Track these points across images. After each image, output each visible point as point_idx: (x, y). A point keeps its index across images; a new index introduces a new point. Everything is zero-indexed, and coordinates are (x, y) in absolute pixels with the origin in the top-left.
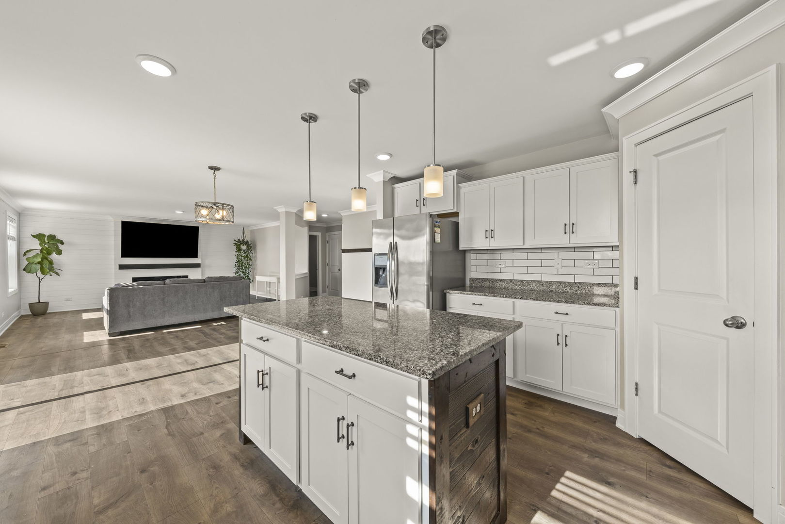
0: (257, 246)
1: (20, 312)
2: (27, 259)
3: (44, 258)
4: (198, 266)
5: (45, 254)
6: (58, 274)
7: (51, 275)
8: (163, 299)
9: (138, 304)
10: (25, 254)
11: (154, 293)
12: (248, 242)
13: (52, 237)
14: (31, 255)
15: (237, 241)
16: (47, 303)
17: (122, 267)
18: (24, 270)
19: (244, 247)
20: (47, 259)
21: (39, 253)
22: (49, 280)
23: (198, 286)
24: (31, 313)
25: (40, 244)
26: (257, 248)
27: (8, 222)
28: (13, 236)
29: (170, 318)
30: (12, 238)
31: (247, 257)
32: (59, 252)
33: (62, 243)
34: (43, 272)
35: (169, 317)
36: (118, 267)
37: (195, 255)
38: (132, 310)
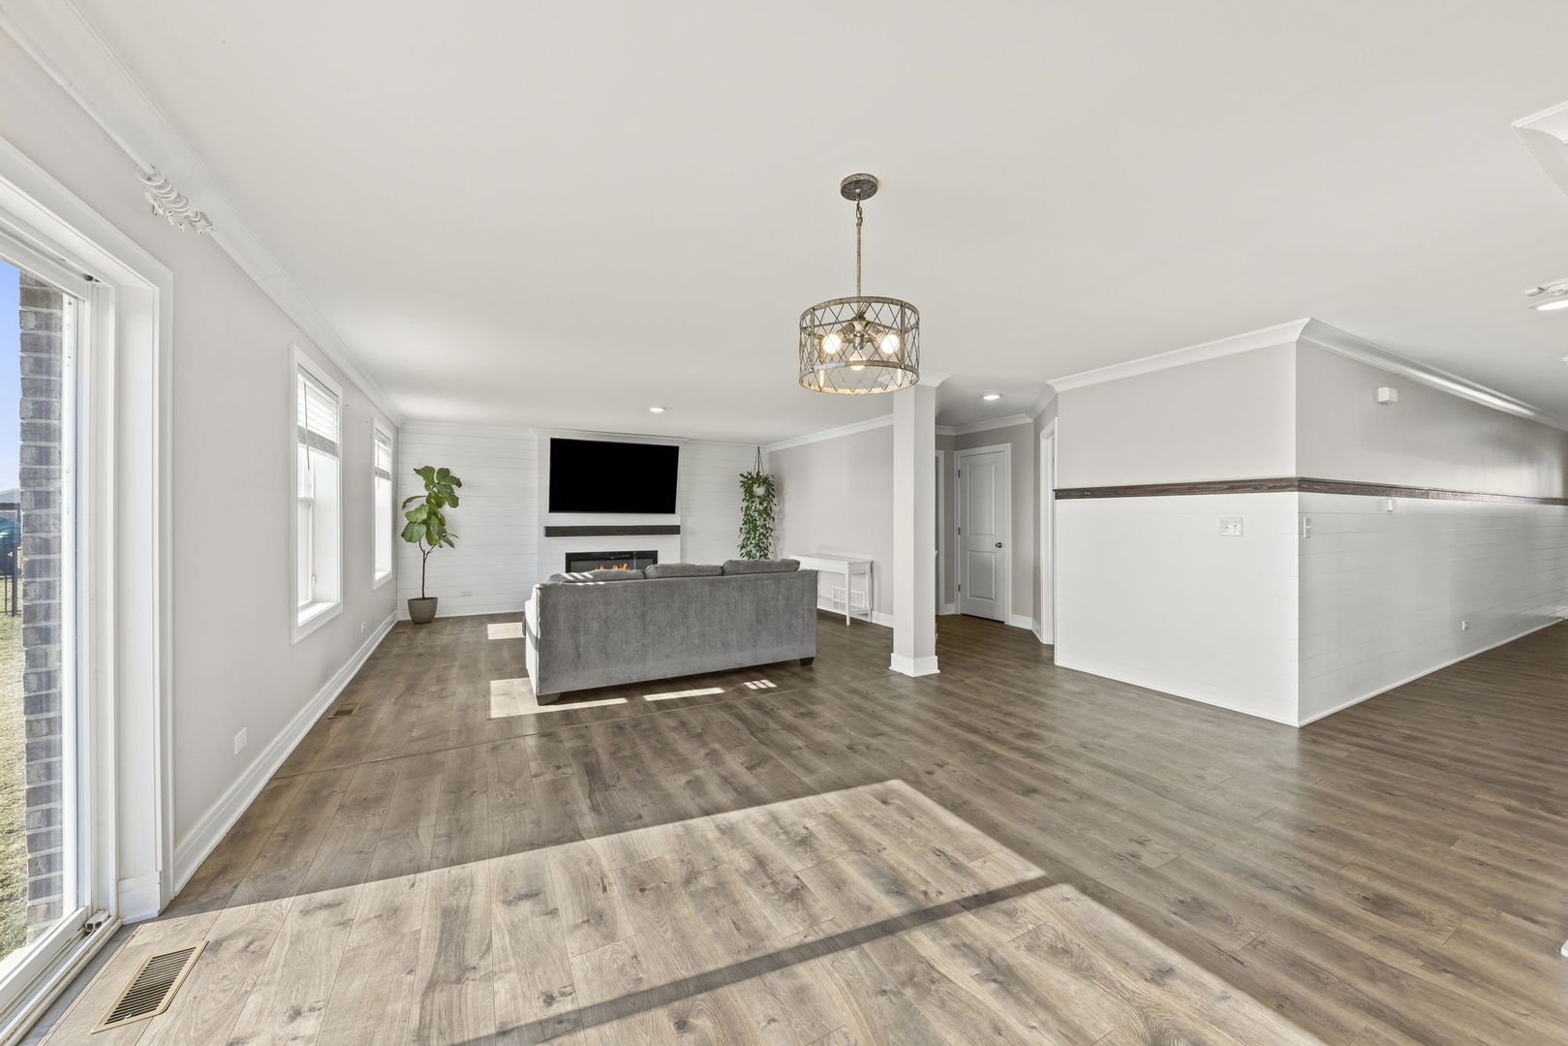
0: (785, 487)
1: (394, 616)
2: (408, 515)
3: (432, 514)
4: (674, 530)
5: (435, 502)
6: (452, 546)
7: (441, 547)
8: (643, 616)
9: (595, 626)
10: (404, 506)
11: (627, 601)
12: (766, 479)
13: (444, 473)
14: (413, 506)
15: (746, 477)
16: (434, 599)
17: (551, 532)
18: (403, 535)
19: (760, 491)
20: (436, 514)
21: (425, 504)
22: (439, 555)
23: (712, 583)
24: (410, 618)
25: (427, 487)
26: (784, 491)
27: (376, 441)
28: (384, 469)
29: (656, 664)
30: (384, 475)
31: (767, 513)
32: (455, 503)
33: (459, 485)
34: (430, 542)
35: (655, 661)
36: (543, 531)
37: (669, 507)
38: (582, 640)
